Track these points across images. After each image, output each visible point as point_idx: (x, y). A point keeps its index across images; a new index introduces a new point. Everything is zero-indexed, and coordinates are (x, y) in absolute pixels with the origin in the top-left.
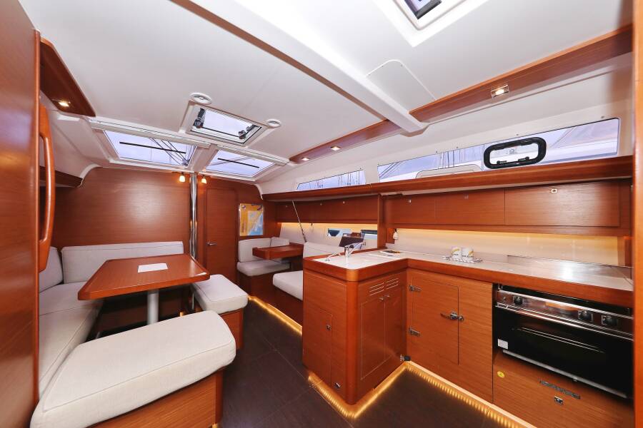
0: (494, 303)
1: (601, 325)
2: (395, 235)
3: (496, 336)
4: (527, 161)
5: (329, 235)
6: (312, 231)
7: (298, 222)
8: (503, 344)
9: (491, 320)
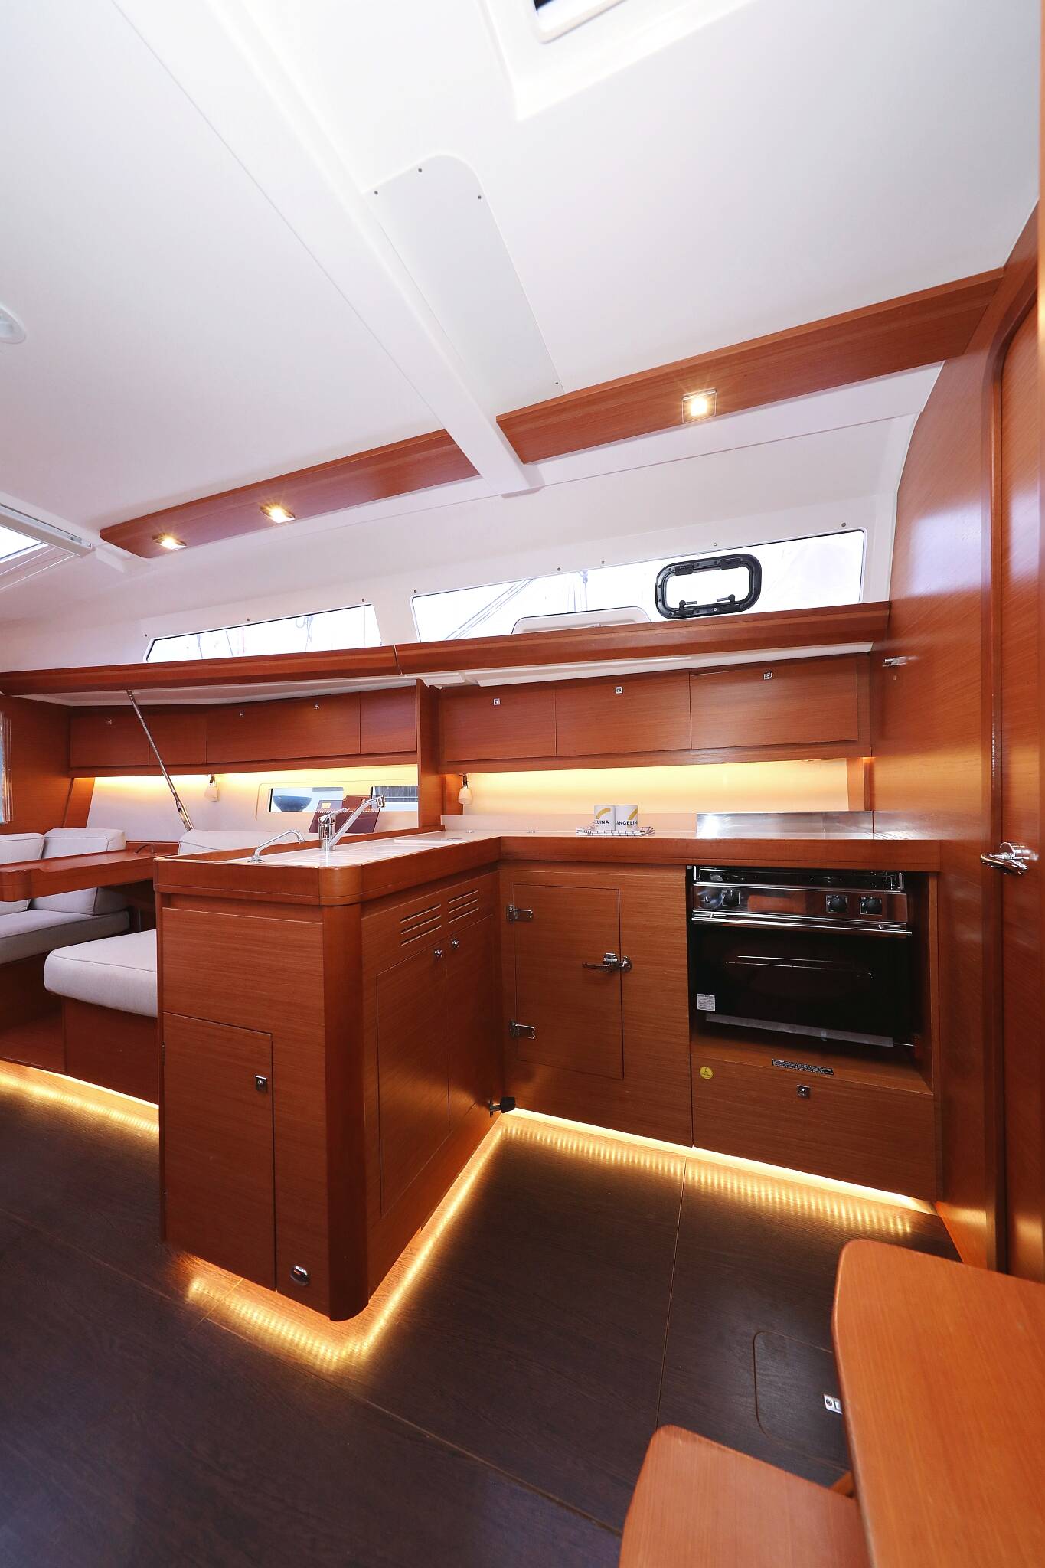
0: (690, 914)
1: (860, 917)
2: (464, 793)
3: (696, 986)
4: (730, 605)
5: (275, 808)
6: (216, 799)
7: (161, 774)
8: (707, 1002)
9: (685, 953)
